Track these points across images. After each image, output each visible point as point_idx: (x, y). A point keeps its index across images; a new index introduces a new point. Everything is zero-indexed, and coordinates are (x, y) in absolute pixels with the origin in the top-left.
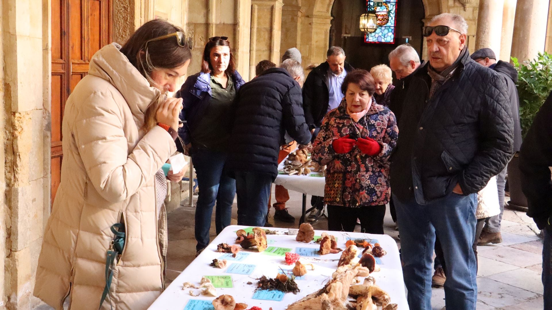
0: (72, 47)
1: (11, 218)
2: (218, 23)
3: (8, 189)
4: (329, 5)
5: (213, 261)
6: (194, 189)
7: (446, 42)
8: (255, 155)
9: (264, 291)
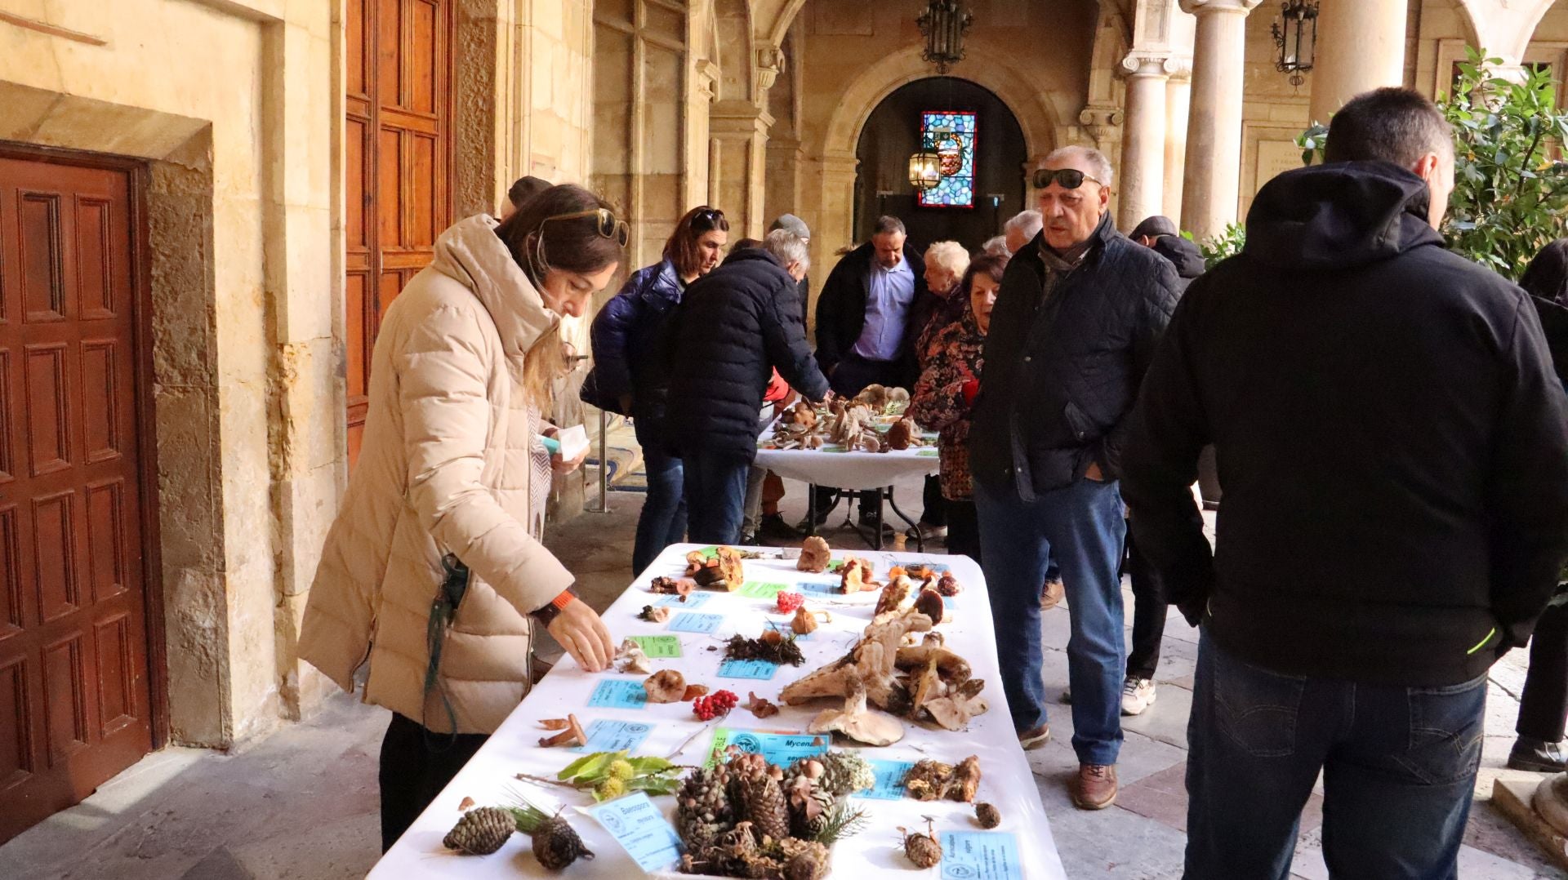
0: (384, 224)
1: (280, 536)
2: (649, 172)
3: (274, 483)
4: (852, 138)
5: (644, 608)
6: (609, 480)
7: (1077, 201)
8: (713, 419)
9: (740, 663)
